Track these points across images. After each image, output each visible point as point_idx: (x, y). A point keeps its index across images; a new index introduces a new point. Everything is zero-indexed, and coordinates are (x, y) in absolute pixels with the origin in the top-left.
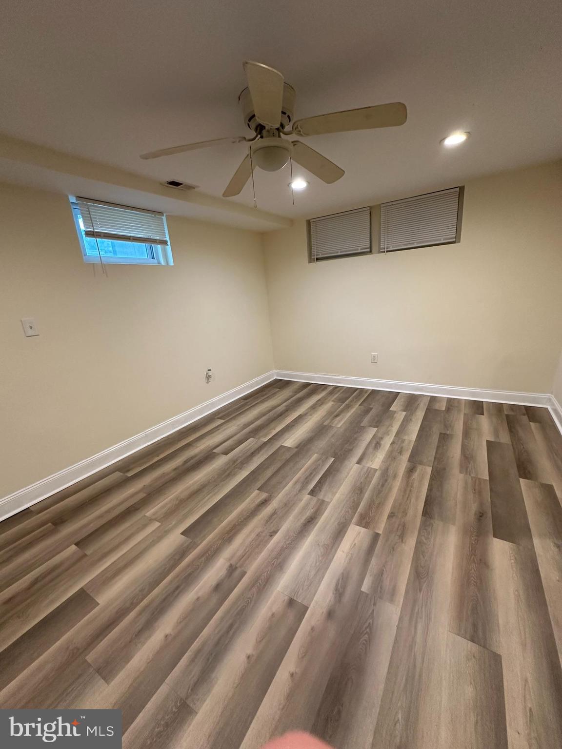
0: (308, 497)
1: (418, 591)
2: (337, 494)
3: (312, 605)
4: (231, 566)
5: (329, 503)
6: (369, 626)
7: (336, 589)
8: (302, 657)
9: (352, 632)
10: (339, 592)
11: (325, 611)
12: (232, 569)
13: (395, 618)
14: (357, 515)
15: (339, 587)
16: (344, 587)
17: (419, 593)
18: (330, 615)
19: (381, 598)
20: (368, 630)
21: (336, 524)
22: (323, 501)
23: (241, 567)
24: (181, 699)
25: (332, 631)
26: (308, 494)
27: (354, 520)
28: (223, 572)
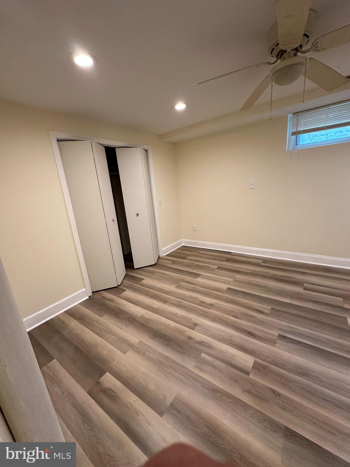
0: (277, 334)
1: (203, 385)
2: (288, 354)
3: (195, 332)
4: (213, 304)
5: (275, 347)
6: (184, 353)
7: (203, 342)
8: (175, 328)
9: (182, 345)
10: (201, 343)
11: (192, 336)
12: (211, 305)
13: (186, 366)
14: (268, 364)
15: (204, 343)
16: (203, 345)
17: (201, 385)
18: (190, 338)
19: (198, 361)
20: (182, 352)
21: (252, 348)
22: (275, 343)
23: (212, 307)
24: (168, 301)
25: (183, 338)
26: (279, 334)
27: (259, 361)
28: (209, 303)
